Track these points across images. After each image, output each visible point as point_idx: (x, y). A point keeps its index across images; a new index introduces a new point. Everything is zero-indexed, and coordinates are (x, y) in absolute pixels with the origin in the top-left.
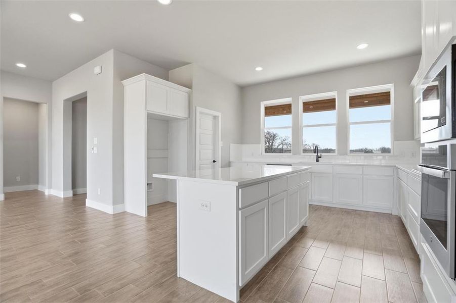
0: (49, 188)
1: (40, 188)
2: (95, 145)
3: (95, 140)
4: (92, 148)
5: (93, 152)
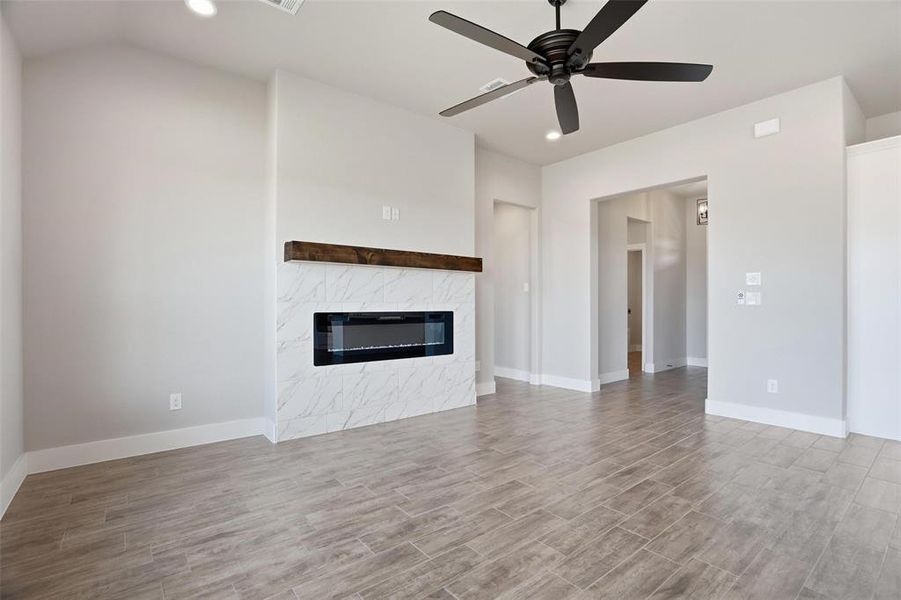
0: (538, 373)
2: (753, 288)
3: (753, 278)
4: (741, 295)
5: (741, 302)
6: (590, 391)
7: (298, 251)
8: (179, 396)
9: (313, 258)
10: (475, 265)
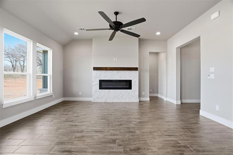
0: (166, 97)
1: (159, 96)
2: (212, 73)
3: (212, 69)
4: (208, 75)
5: (208, 78)
6: (176, 104)
7: (95, 69)
8: (81, 92)
9: (97, 70)
10: (136, 69)
